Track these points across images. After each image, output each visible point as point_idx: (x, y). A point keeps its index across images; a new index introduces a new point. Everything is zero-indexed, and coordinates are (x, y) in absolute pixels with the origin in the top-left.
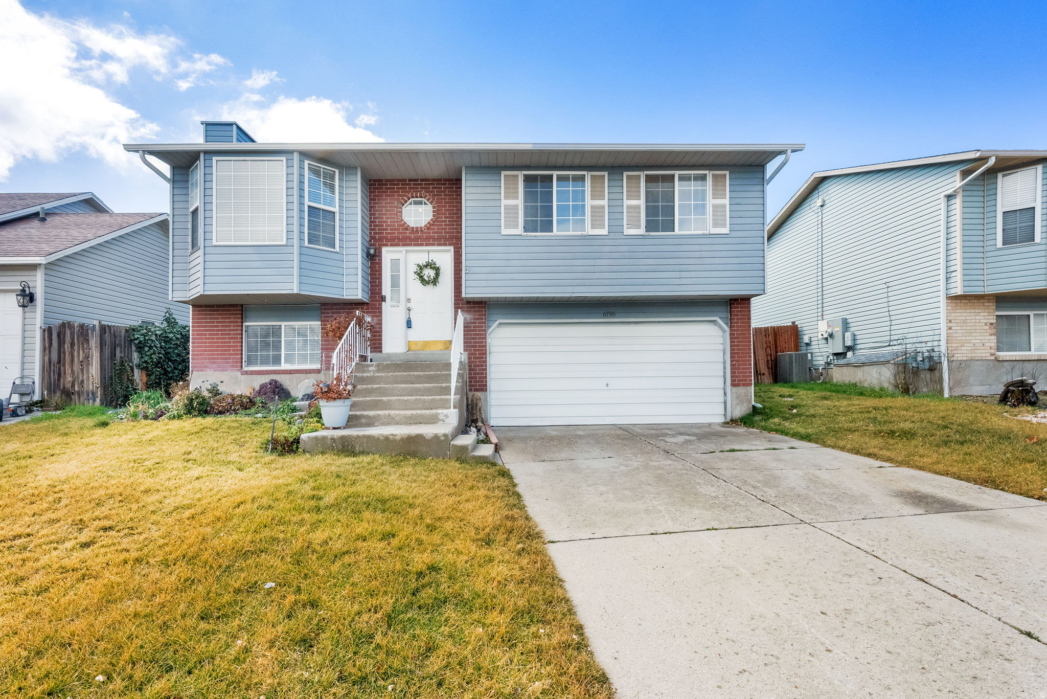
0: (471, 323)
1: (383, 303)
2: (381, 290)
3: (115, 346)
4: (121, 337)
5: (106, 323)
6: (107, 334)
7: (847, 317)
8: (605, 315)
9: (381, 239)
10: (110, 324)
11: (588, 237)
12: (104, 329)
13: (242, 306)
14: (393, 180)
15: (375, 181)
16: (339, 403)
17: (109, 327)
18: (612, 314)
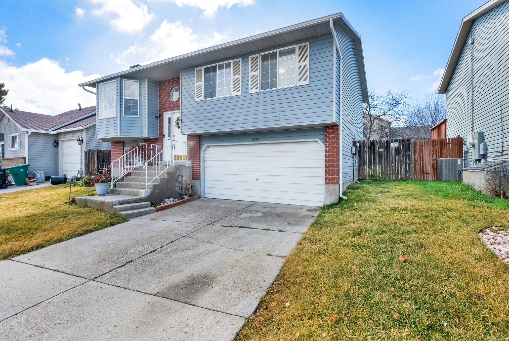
0: (194, 146)
1: (164, 138)
2: (163, 132)
3: (104, 157)
4: (107, 154)
5: (100, 149)
6: (100, 153)
7: (483, 131)
8: (254, 140)
9: (162, 109)
10: (101, 150)
11: (232, 97)
12: (98, 152)
13: (123, 142)
14: (166, 81)
15: (161, 82)
16: (103, 184)
17: (101, 151)
18: (257, 139)
